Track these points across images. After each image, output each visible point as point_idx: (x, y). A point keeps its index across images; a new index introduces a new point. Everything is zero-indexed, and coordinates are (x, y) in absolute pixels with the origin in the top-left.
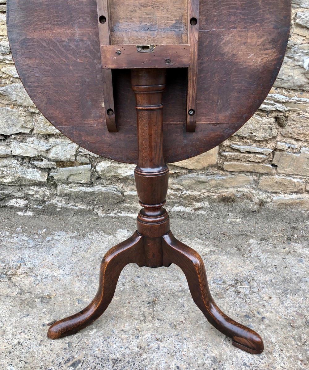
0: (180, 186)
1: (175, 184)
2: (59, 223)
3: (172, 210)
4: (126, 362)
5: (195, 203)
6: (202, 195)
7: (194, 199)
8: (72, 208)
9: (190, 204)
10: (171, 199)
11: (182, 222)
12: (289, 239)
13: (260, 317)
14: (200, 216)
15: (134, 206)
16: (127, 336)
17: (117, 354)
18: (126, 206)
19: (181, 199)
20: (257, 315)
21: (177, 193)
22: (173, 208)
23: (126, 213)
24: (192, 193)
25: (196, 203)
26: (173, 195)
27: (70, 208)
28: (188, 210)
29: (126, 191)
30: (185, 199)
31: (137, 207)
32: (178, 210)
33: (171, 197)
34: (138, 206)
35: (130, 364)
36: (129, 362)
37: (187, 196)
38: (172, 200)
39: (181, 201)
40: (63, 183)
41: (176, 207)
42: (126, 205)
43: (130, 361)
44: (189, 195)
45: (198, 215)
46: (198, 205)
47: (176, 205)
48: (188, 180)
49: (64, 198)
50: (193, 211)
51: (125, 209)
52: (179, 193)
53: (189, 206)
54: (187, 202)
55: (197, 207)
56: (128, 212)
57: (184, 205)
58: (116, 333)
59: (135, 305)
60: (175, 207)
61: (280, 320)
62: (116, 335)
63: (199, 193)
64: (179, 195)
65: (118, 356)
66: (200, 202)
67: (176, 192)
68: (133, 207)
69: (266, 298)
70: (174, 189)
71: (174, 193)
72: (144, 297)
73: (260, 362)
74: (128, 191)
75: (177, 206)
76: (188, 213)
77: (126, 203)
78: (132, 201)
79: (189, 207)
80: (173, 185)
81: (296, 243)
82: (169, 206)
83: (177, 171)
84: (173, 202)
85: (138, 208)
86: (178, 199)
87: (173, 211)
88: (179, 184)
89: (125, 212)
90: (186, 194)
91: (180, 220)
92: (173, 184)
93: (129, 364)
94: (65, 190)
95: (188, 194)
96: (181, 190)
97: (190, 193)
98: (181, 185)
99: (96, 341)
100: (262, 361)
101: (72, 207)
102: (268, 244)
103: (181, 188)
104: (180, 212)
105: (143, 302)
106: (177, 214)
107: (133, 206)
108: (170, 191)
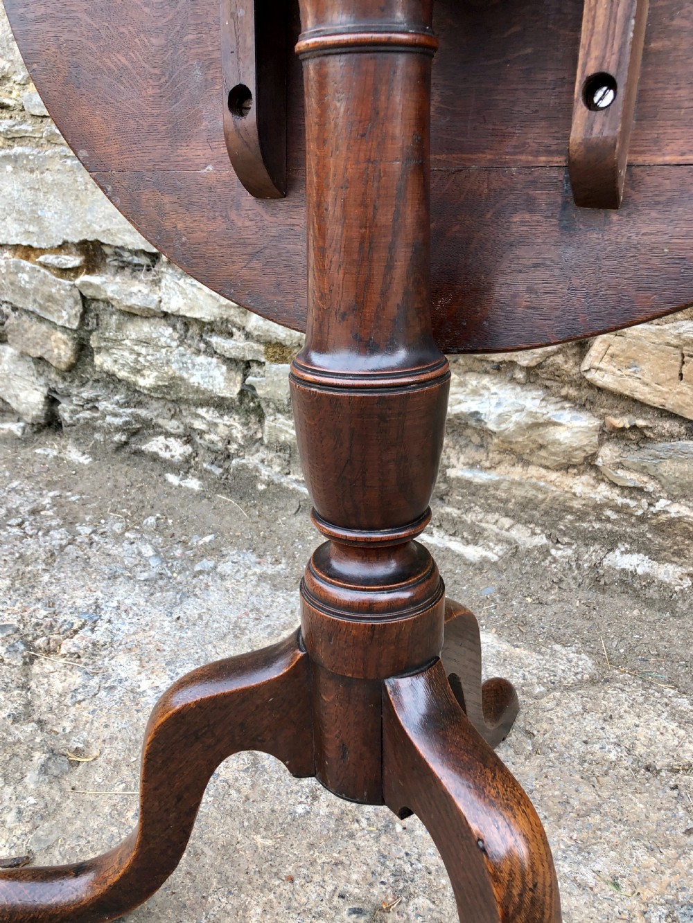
0: (645, 479)
1: (628, 469)
2: (254, 526)
3: (606, 562)
8: (294, 489)
9: (679, 553)
10: (608, 520)
11: (636, 612)
15: (474, 518)
18: (447, 514)
19: (645, 527)
21: (632, 503)
22: (611, 556)
23: (447, 537)
26: (618, 509)
27: (291, 487)
28: (668, 573)
29: (454, 467)
30: (659, 529)
31: (483, 525)
32: (627, 567)
33: (609, 513)
34: (487, 522)
37: (672, 522)
38: (609, 526)
39: (643, 535)
40: (279, 411)
41: (622, 553)
42: (448, 509)
44: (680, 519)
47: (622, 547)
48: (681, 461)
49: (279, 457)
50: (687, 582)
51: (445, 524)
52: (639, 507)
53: (676, 559)
54: (669, 543)
56: (454, 535)
57: (656, 555)
59: (304, 900)
60: (617, 552)
64: (640, 512)
67: (628, 501)
68: (469, 522)
70: (623, 488)
71: (620, 501)
72: (354, 877)
74: (460, 466)
75: (627, 552)
76: (663, 586)
77: (449, 503)
78: (470, 502)
79: (672, 562)
80: (621, 473)
82: (597, 547)
83: (641, 423)
84: (611, 533)
85: (484, 530)
86: (633, 525)
87: (610, 567)
88: (643, 470)
89: (442, 533)
90: (666, 512)
91: (630, 603)
92: (620, 465)
94: (281, 431)
95: (673, 515)
96: (648, 494)
97: (684, 511)
98: (653, 477)
101: (295, 485)
103: (651, 486)
104: (634, 574)
105: (342, 896)
106: (623, 582)
107: (469, 518)
108: (605, 493)
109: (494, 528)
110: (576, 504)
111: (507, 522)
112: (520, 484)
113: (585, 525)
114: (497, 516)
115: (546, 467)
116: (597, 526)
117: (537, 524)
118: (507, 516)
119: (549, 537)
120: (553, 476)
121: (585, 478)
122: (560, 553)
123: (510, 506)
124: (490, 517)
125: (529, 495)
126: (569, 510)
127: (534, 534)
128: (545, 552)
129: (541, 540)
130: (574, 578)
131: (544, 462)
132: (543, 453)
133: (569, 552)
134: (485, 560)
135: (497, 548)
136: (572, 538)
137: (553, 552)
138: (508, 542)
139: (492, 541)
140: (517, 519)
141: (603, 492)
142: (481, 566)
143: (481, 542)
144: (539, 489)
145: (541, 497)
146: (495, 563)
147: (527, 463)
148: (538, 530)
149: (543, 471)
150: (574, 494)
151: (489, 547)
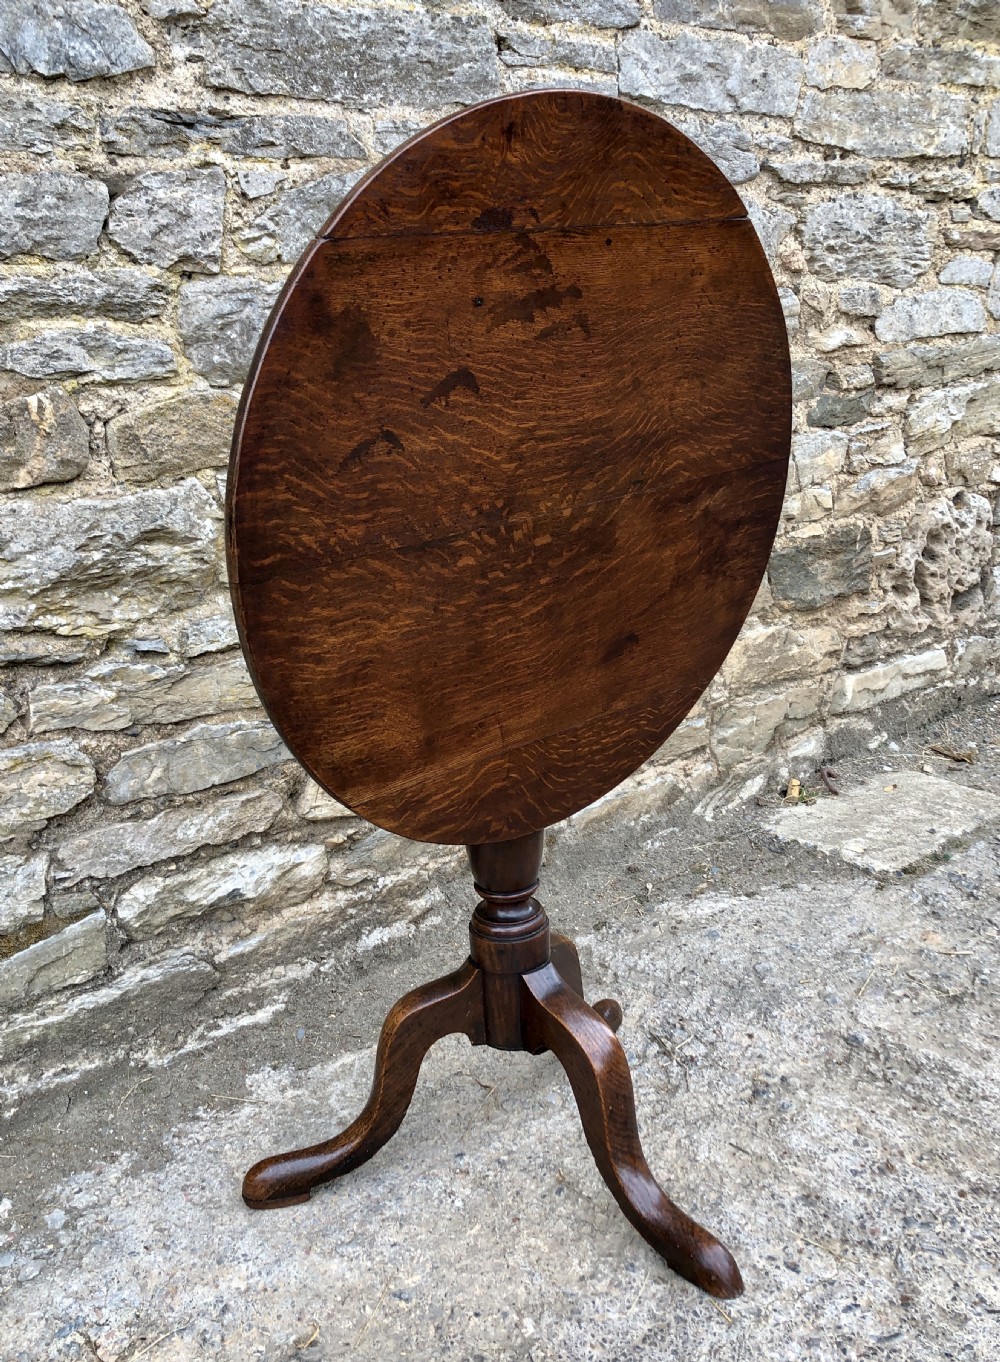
0: (365, 871)
1: (352, 870)
2: (34, 1157)
3: (359, 950)
4: (673, 1324)
5: (411, 903)
6: (422, 872)
7: (404, 895)
8: (57, 1085)
9: (398, 912)
10: (351, 917)
12: (643, 899)
13: (776, 1080)
14: (433, 935)
15: (253, 985)
16: (606, 1282)
17: (639, 1324)
18: (229, 998)
19: (375, 907)
20: (771, 1081)
21: (363, 893)
22: (361, 943)
23: (234, 1020)
24: (400, 877)
25: (413, 902)
26: (354, 905)
27: (52, 1086)
28: (399, 929)
29: (219, 951)
30: (383, 902)
31: (263, 985)
32: (376, 943)
33: (352, 911)
34: (265, 981)
35: (689, 1320)
36: (679, 1319)
37: (390, 891)
38: (352, 921)
39: (376, 913)
40: (12, 1010)
41: (367, 935)
42: (228, 993)
43: (681, 1314)
44: (394, 886)
45: (428, 933)
46: (419, 905)
47: (366, 931)
48: (384, 844)
49: (23, 1064)
50: (413, 927)
51: (230, 1010)
52: (369, 893)
53: (398, 917)
54: (391, 908)
55: (418, 912)
56: (240, 1013)
57: (384, 922)
58: (580, 1293)
60: (364, 937)
61: (809, 1064)
62: (585, 1296)
63: (414, 871)
64: (370, 897)
65: (646, 1328)
66: (422, 894)
67: (361, 893)
68: (250, 990)
69: (746, 1041)
70: (352, 887)
71: (356, 897)
72: (533, 1187)
73: (868, 1152)
74: (226, 947)
75: (370, 932)
76: (401, 940)
77: (228, 987)
78: (245, 973)
79: (396, 921)
80: (350, 876)
81: (662, 902)
82: (348, 943)
83: (351, 831)
84: (355, 926)
85: (265, 989)
86: (368, 910)
87: (364, 952)
88: (362, 865)
89: (228, 1019)
90: (384, 886)
91: (387, 969)
92: (348, 871)
93: (686, 1321)
94: (24, 1030)
95: (389, 886)
96: (371, 880)
97: (394, 878)
98: (369, 867)
99: (561, 1337)
100: (870, 1149)
101: (57, 1080)
102: (618, 932)
103: (371, 873)
104: (382, 945)
105: (544, 1196)
106: (377, 956)
107: (248, 988)
108: (345, 897)
109: (273, 981)
110: (328, 919)
111: (280, 969)
112: (282, 930)
113: (336, 932)
114: (269, 971)
115: (296, 904)
116: (344, 927)
117: (303, 955)
118: (277, 965)
119: (314, 960)
120: (305, 907)
121: (326, 895)
122: (327, 966)
123: (278, 954)
124: (265, 975)
125: (292, 935)
126: (323, 927)
127: (303, 965)
128: (317, 973)
129: (311, 966)
130: (344, 979)
131: (295, 900)
132: (292, 894)
133: (332, 961)
134: (276, 1014)
135: (281, 997)
136: (329, 949)
137: (322, 969)
138: (289, 985)
139: (275, 994)
140: (285, 962)
141: (343, 897)
142: (276, 1021)
143: (265, 1002)
144: (299, 924)
145: (300, 930)
146: (286, 1010)
147: (278, 911)
148: (304, 960)
149: (295, 908)
150: (325, 912)
151: (274, 1001)
